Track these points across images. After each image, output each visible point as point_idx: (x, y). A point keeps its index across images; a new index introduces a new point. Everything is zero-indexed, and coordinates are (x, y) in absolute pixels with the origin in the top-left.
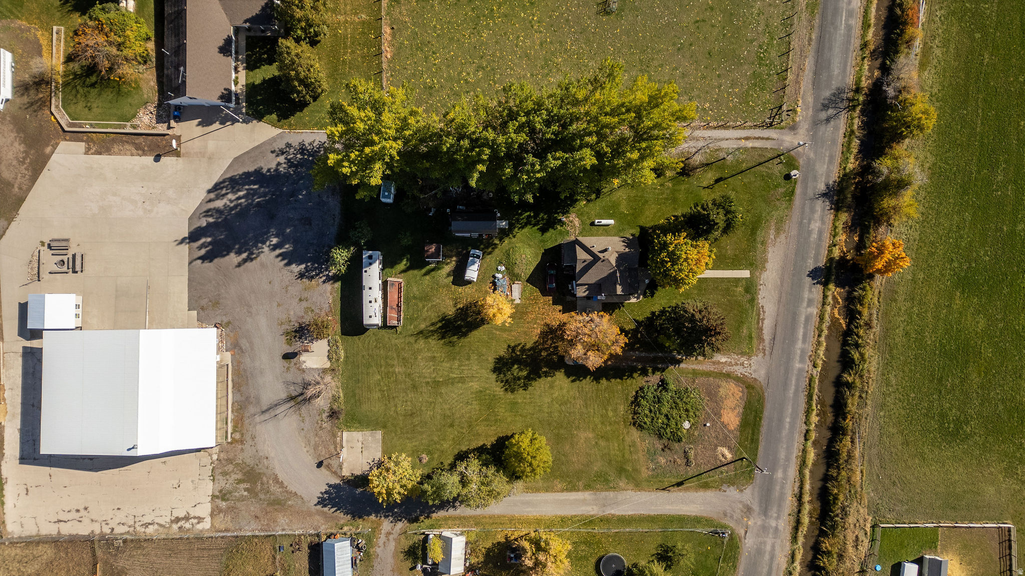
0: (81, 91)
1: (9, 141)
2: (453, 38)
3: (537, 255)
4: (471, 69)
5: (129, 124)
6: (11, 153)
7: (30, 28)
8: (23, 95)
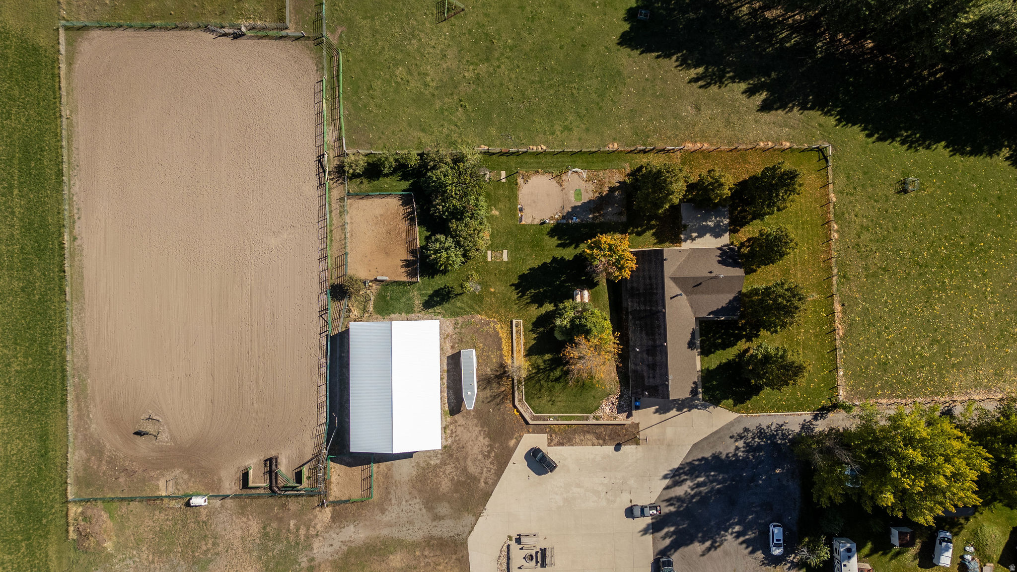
0: (545, 385)
1: (474, 436)
2: (905, 312)
3: (1004, 535)
4: (925, 343)
5: (591, 415)
6: (476, 448)
7: (489, 322)
8: (485, 388)
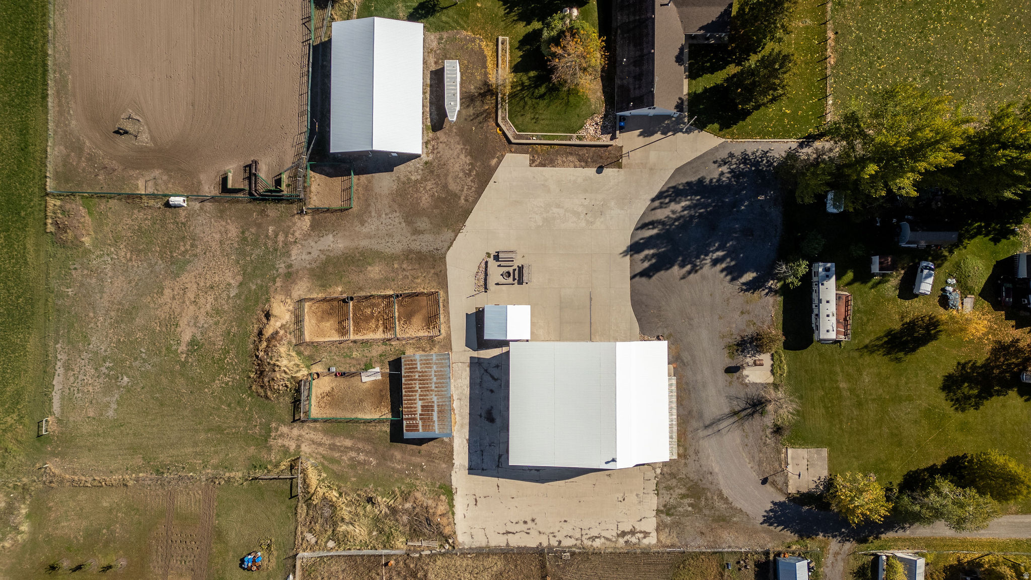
0: (529, 102)
1: (455, 153)
2: (898, 43)
3: (987, 268)
4: (918, 75)
5: (575, 135)
6: (457, 165)
7: (475, 39)
8: (468, 106)
